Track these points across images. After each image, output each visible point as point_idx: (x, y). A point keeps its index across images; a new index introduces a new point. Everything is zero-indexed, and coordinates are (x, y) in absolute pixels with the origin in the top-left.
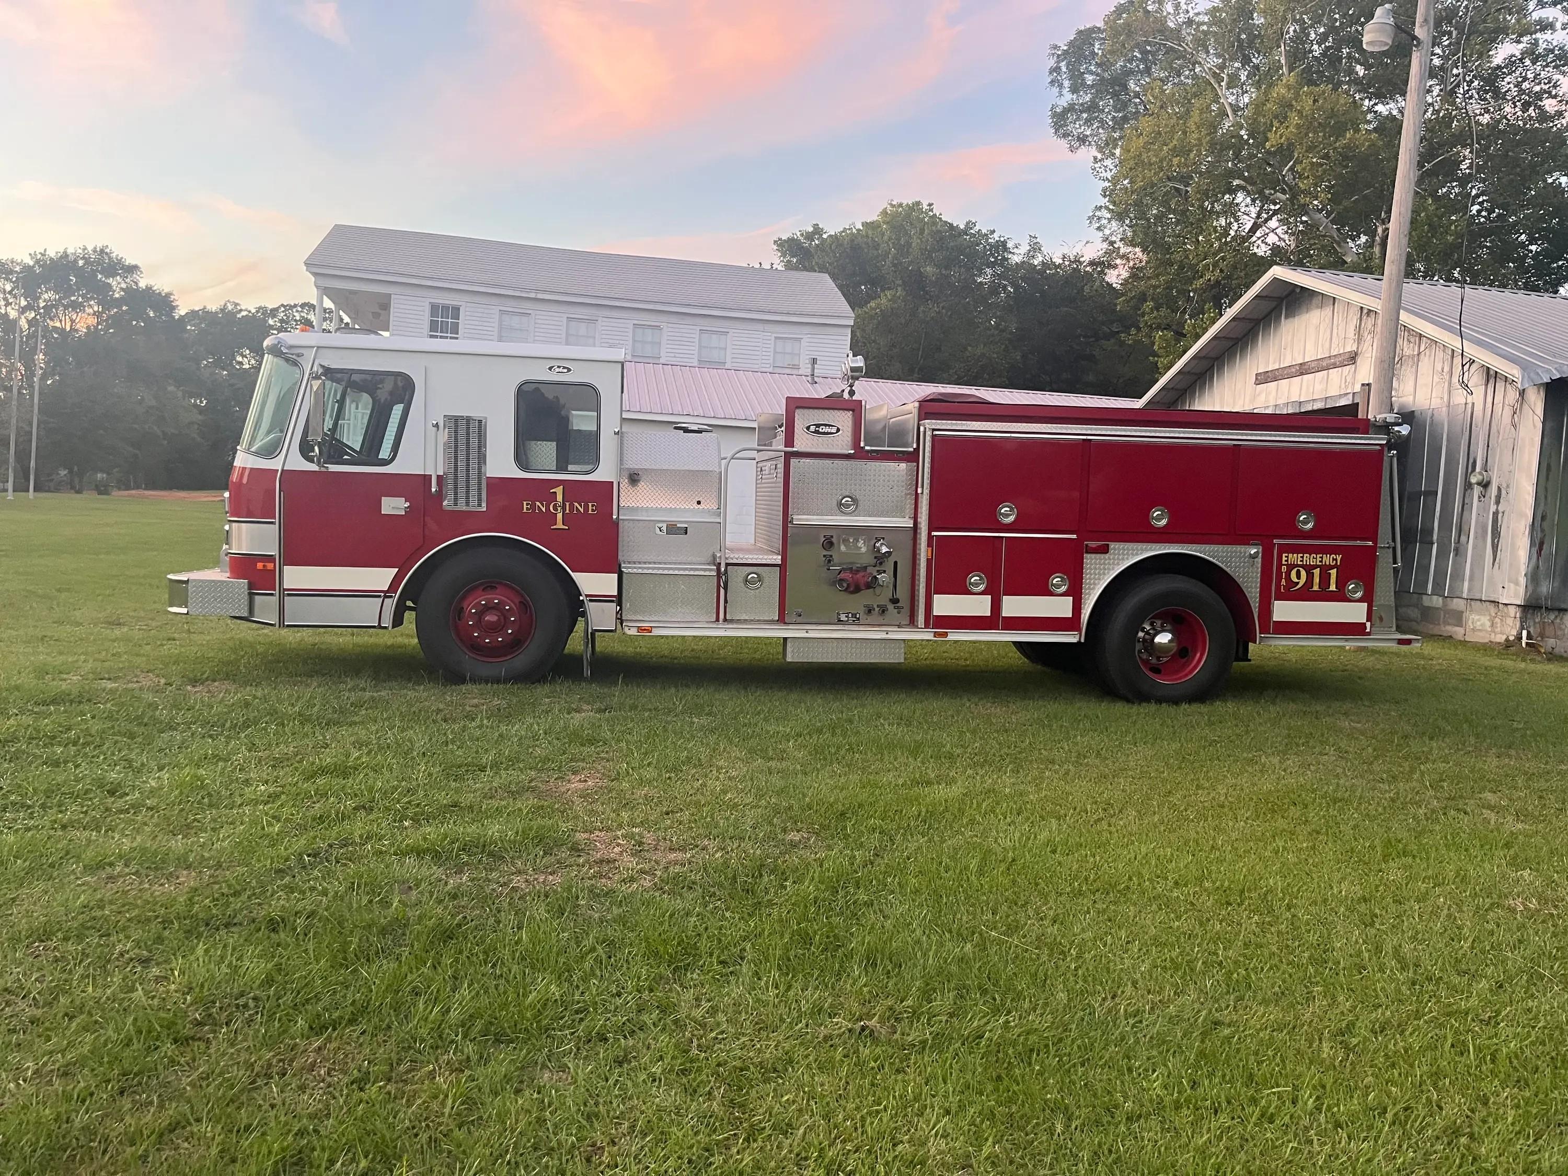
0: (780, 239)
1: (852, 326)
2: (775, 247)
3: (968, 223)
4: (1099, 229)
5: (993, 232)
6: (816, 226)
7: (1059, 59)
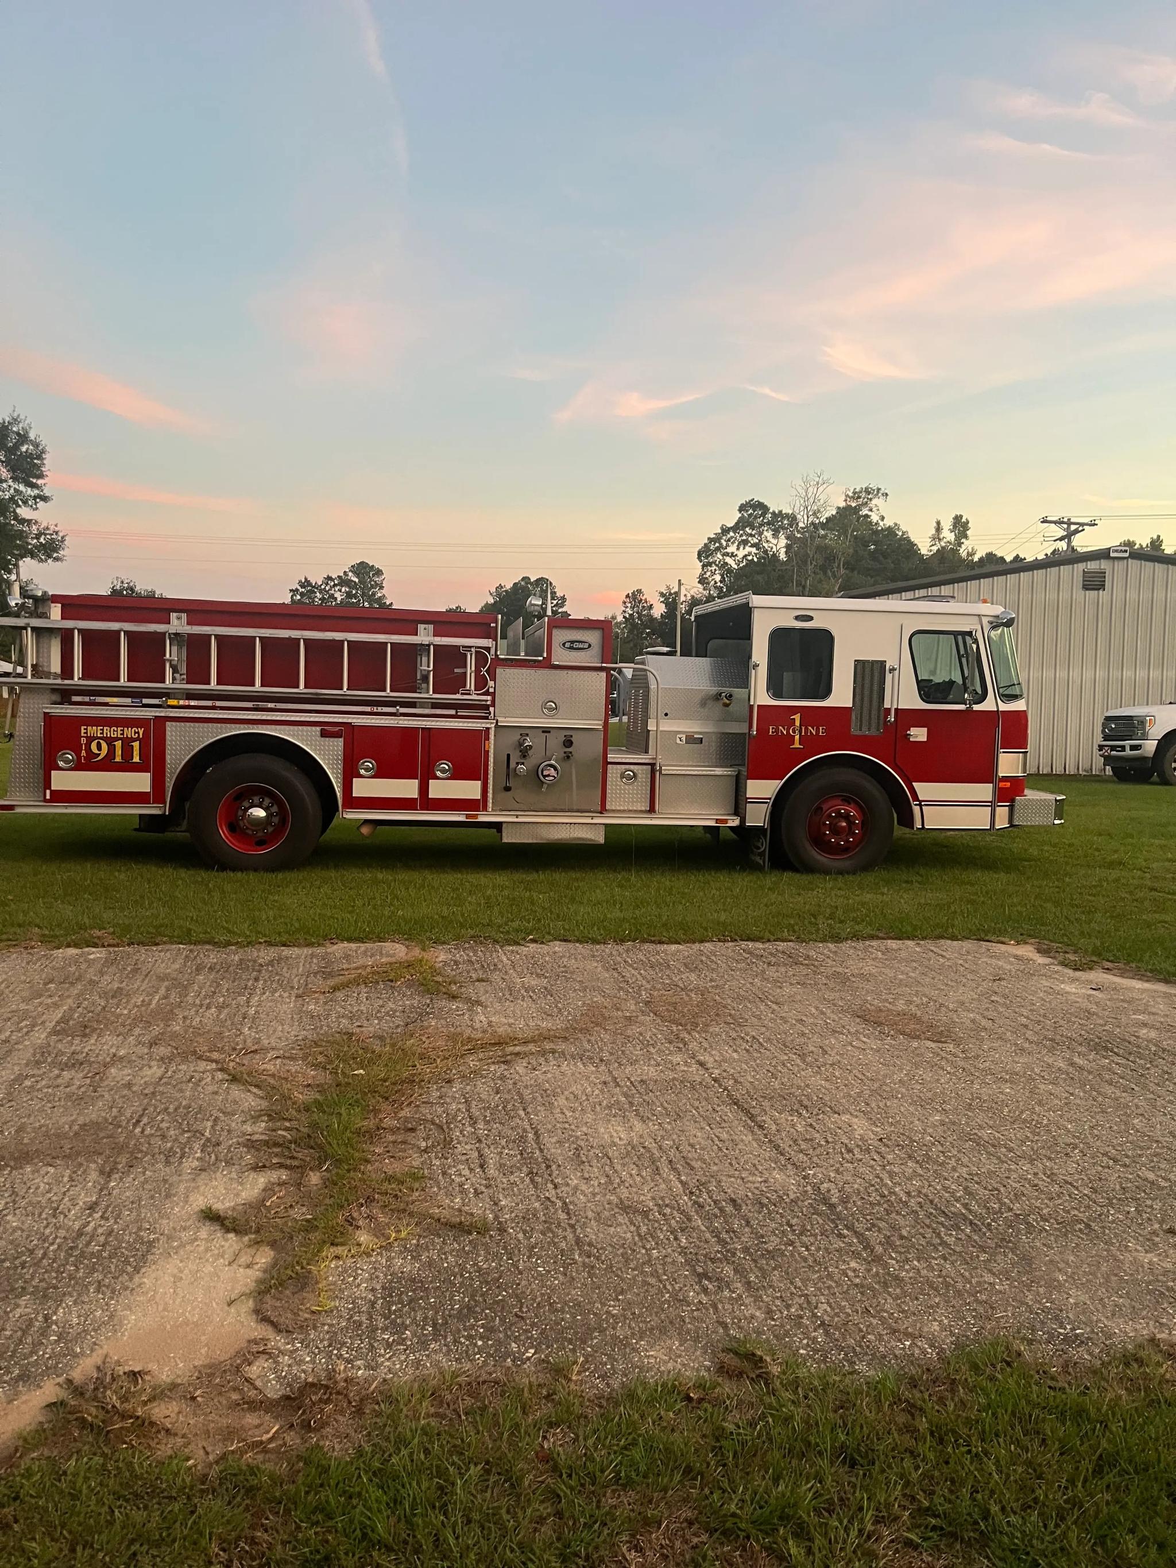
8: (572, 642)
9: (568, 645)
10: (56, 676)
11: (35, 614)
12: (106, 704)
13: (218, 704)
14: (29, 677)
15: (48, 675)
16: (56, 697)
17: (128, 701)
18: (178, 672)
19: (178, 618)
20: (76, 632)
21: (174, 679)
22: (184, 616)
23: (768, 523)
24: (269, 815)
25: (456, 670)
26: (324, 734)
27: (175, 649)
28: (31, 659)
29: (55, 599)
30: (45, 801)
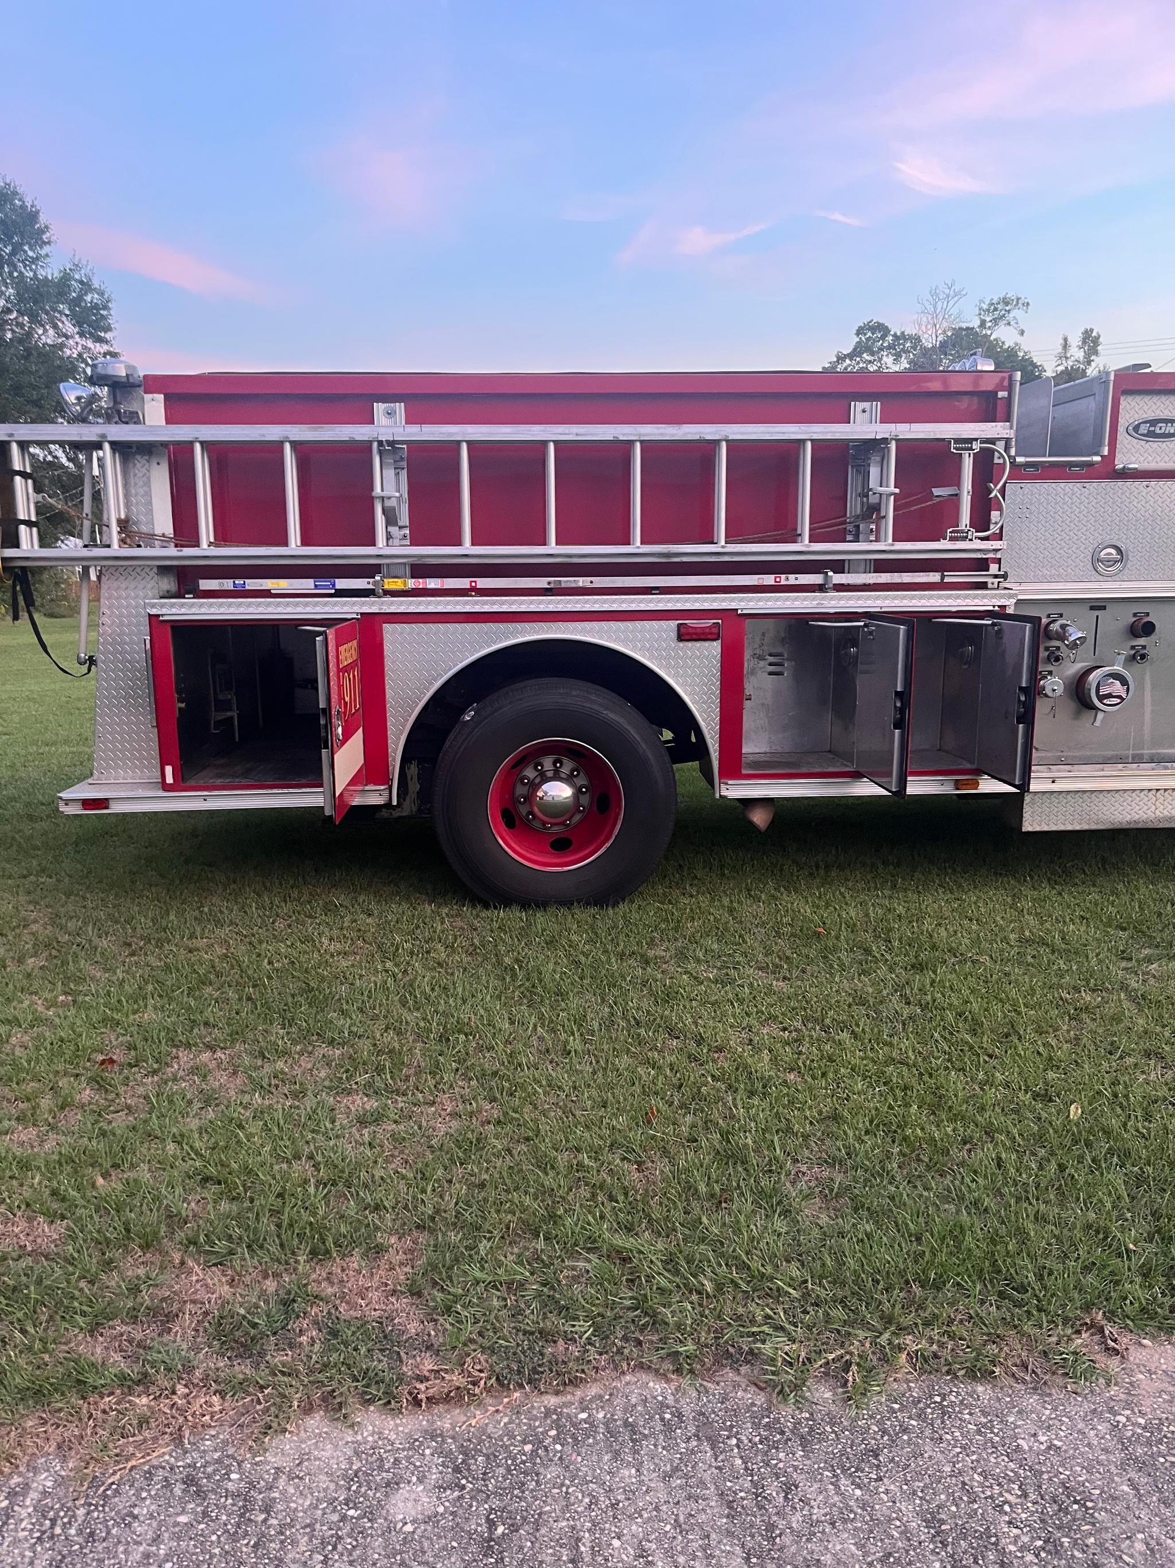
8: (1153, 422)
9: (1144, 429)
10: (165, 540)
11: (115, 415)
12: (266, 594)
13: (483, 583)
14: (115, 545)
15: (150, 538)
16: (168, 584)
17: (307, 584)
18: (395, 524)
19: (389, 414)
20: (198, 447)
21: (389, 537)
22: (400, 408)
23: (889, 347)
24: (578, 792)
25: (936, 491)
26: (684, 635)
27: (389, 473)
28: (114, 510)
29: (153, 384)
30: (166, 787)
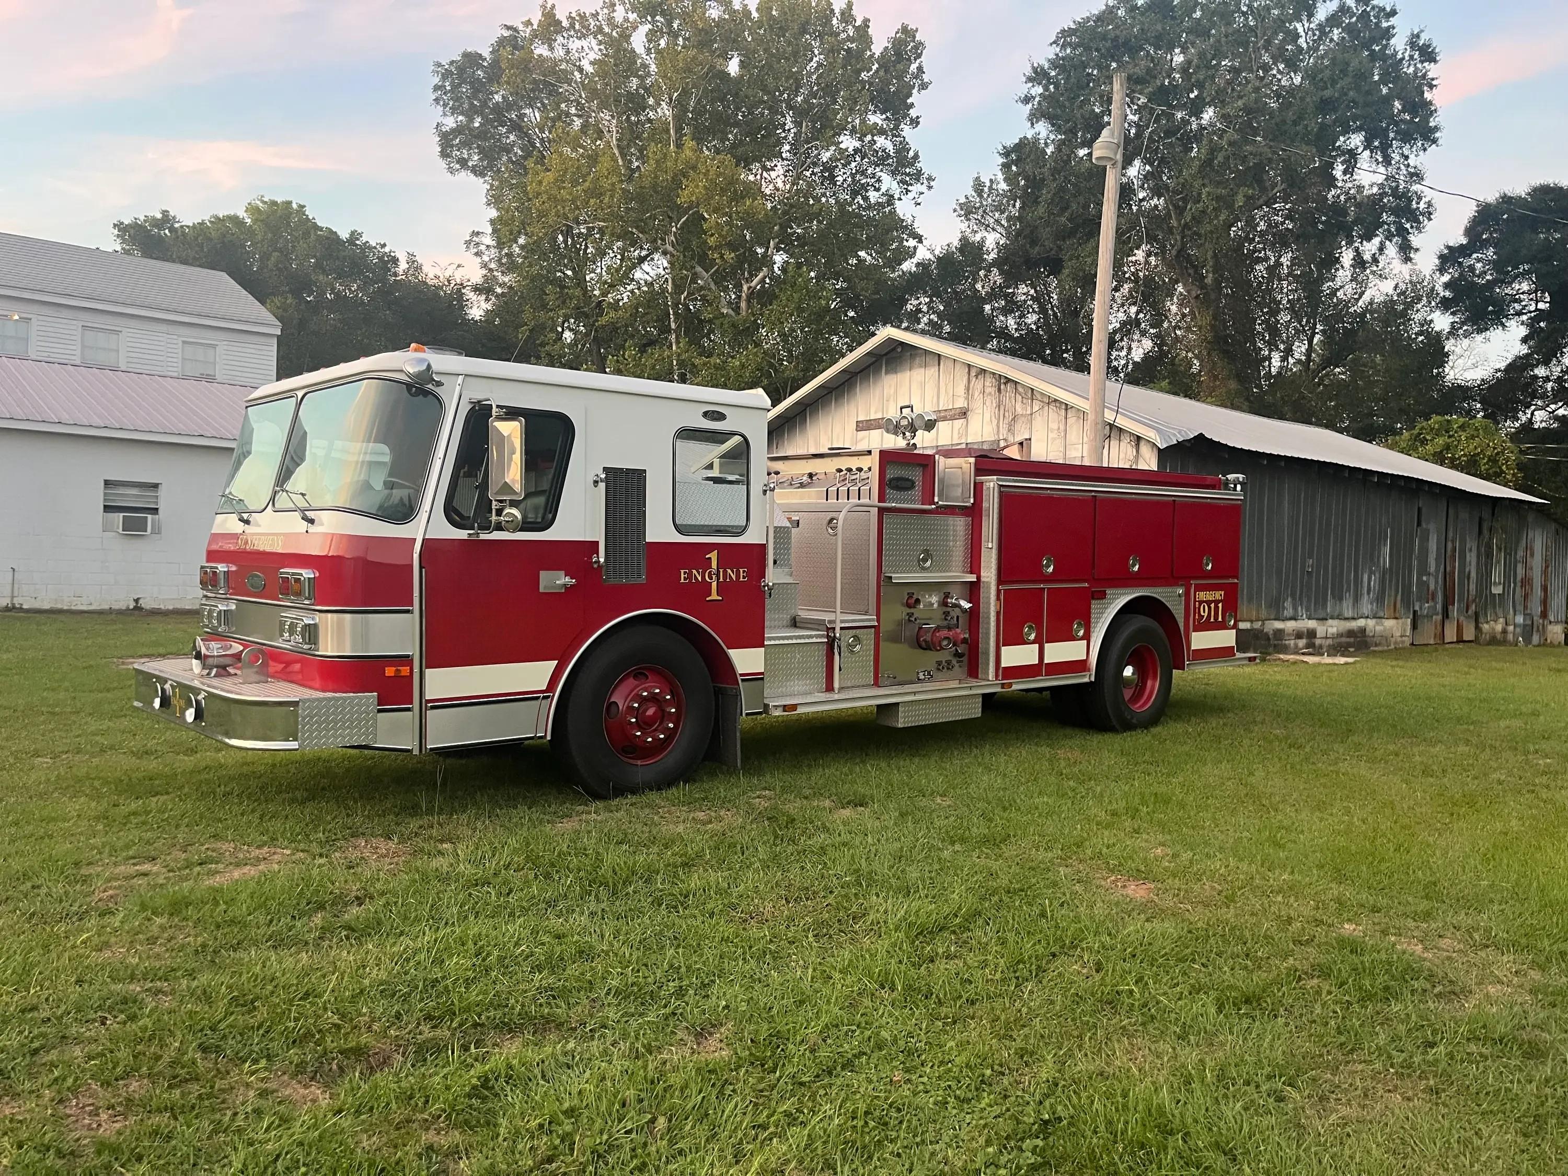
0: (122, 223)
1: (278, 336)
2: (116, 232)
3: (353, 233)
4: (477, 254)
5: (384, 246)
6: (165, 213)
7: (444, 77)
